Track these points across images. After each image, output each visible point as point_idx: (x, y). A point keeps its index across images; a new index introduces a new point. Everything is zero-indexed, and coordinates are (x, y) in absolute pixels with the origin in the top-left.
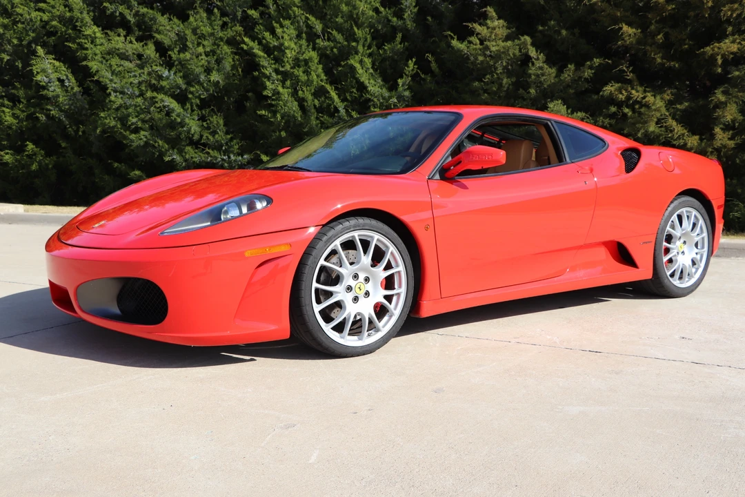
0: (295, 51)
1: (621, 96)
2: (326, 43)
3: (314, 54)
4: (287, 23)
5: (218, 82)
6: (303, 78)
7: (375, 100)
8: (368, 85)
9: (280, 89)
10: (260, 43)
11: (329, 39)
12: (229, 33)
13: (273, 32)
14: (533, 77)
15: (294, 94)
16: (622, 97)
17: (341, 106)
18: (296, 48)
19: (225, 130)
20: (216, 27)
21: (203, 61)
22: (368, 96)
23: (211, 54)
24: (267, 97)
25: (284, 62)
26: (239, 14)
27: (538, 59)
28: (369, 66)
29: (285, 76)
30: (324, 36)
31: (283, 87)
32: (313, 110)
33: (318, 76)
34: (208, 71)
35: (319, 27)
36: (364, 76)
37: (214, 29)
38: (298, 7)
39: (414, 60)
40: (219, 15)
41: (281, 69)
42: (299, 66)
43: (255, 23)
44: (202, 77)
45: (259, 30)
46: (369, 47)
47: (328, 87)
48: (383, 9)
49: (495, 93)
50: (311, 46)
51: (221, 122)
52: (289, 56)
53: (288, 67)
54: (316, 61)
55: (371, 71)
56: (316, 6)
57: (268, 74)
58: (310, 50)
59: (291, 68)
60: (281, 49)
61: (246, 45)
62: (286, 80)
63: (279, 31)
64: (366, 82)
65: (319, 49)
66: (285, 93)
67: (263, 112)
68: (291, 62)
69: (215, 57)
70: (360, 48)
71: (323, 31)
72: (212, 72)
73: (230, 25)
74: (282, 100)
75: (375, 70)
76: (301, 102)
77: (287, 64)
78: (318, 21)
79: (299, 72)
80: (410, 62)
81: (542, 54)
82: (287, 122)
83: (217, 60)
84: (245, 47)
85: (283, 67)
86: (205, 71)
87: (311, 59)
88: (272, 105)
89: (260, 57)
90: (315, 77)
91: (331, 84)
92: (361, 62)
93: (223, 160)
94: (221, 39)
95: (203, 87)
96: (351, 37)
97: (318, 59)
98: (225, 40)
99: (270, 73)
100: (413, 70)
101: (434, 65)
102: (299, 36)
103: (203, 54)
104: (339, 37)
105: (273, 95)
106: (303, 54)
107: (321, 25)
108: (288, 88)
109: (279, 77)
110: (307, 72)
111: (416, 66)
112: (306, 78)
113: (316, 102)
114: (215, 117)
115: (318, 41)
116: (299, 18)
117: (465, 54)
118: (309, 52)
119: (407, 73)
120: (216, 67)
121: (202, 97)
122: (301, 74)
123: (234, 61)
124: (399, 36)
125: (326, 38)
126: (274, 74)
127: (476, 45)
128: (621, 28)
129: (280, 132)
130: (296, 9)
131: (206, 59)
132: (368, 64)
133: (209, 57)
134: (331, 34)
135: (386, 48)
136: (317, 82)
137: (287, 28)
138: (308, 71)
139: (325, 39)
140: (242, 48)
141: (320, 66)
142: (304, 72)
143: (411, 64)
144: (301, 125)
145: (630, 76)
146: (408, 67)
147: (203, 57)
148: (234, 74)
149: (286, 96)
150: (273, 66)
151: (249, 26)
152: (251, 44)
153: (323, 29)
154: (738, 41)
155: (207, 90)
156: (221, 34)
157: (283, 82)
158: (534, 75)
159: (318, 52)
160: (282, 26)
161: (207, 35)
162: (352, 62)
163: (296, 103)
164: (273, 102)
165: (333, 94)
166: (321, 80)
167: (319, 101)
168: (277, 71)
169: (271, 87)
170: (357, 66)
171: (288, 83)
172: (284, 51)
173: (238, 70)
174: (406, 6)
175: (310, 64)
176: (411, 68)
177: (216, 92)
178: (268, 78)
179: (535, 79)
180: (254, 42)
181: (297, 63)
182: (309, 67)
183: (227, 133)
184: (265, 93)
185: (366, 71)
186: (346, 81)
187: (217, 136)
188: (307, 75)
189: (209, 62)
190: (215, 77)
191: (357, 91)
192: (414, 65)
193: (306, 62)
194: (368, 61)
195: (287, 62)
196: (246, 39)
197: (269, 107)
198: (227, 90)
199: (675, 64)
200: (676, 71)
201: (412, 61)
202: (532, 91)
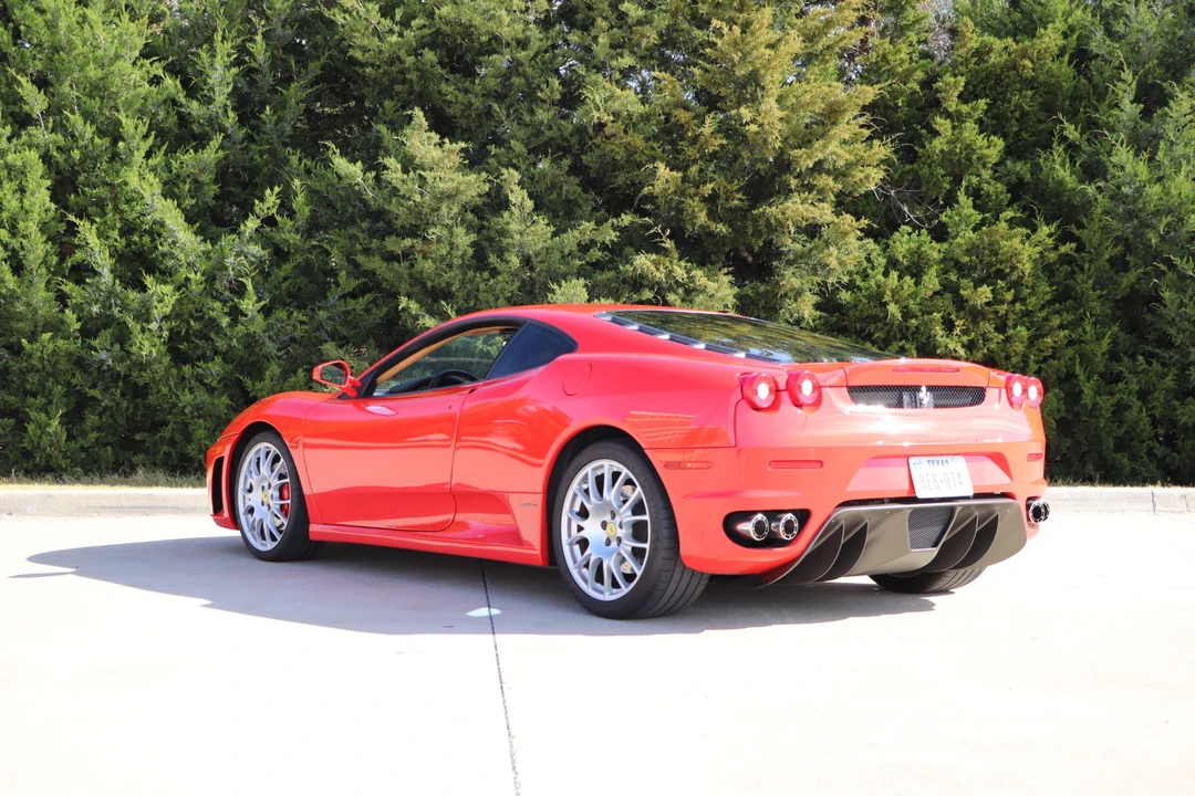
1: (658, 274)
2: (52, 136)
3: (33, 157)
6: (12, 203)
11: (58, 130)
14: (517, 237)
16: (660, 275)
17: (104, 264)
27: (519, 207)
30: (47, 122)
32: (41, 270)
35: (38, 103)
39: (277, 189)
46: (151, 153)
49: (443, 259)
54: (38, 171)
65: (40, 146)
71: (48, 113)
79: (5, 193)
80: (268, 192)
87: (26, 167)
96: (113, 133)
97: (42, 169)
100: (271, 207)
104: (83, 128)
110: (20, 192)
115: (32, 131)
117: (358, 184)
119: (259, 212)
122: (10, 196)
124: (216, 137)
125: (50, 125)
127: (396, 172)
128: (656, 169)
134: (68, 119)
139: (47, 128)
141: (46, 184)
142: (15, 192)
143: (271, 196)
144: (12, 297)
145: (669, 244)
146: (262, 200)
154: (810, 201)
159: (37, 152)
174: (216, 80)
175: (28, 176)
176: (269, 204)
188: (20, 198)
194: (153, 181)
199: (721, 228)
200: (724, 237)
201: (272, 190)
202: (515, 261)
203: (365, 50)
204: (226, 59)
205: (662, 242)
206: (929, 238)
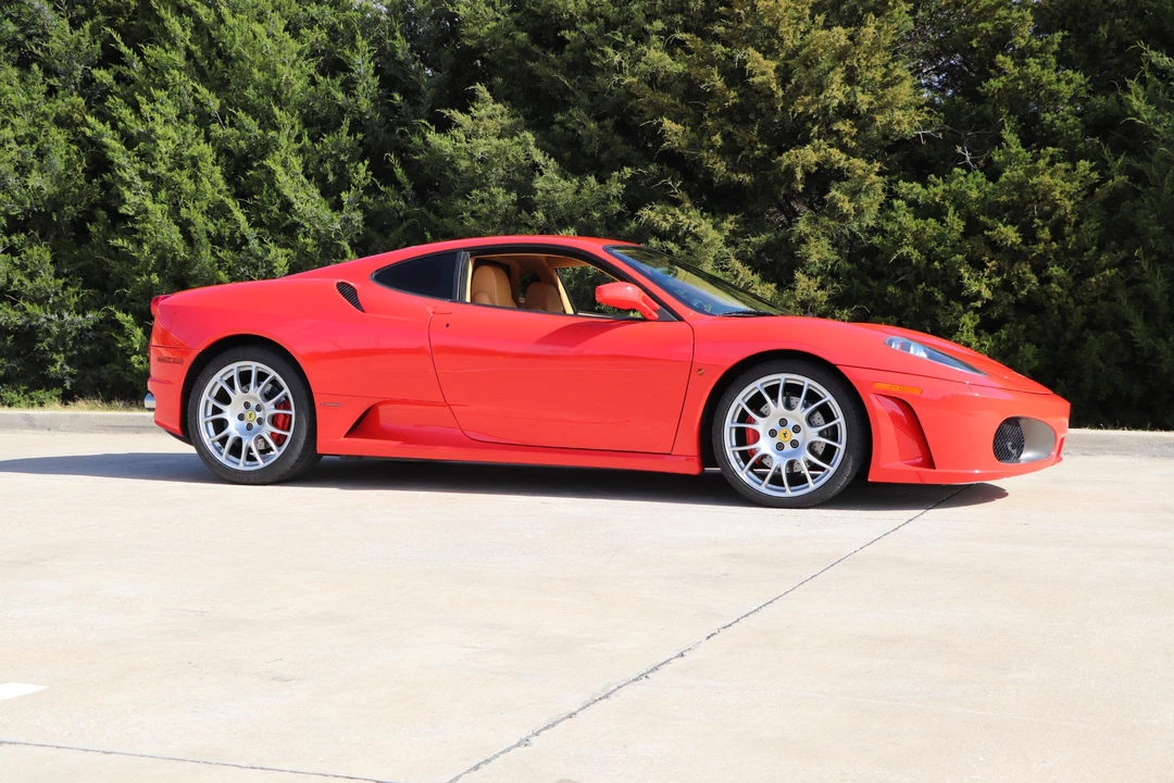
0: (173, 142)
1: (664, 224)
2: (229, 131)
3: (207, 150)
4: (159, 94)
5: (40, 189)
6: (189, 186)
7: (307, 225)
8: (295, 200)
9: (149, 204)
10: (114, 127)
11: (232, 124)
12: (60, 105)
13: (136, 108)
14: (539, 193)
15: (174, 212)
16: (666, 226)
17: (251, 233)
18: (176, 138)
19: (52, 271)
20: (35, 96)
21: (13, 153)
22: (296, 218)
23: (27, 140)
24: (125, 217)
25: (155, 159)
26: (78, 74)
27: (546, 167)
28: (299, 170)
29: (158, 182)
30: (223, 120)
31: (154, 201)
32: (205, 240)
33: (214, 184)
34: (22, 169)
35: (214, 104)
36: (288, 185)
37: (32, 99)
38: (179, 69)
39: (366, 162)
40: (41, 75)
41: (150, 171)
42: (182, 167)
43: (107, 92)
44: (12, 180)
45: (113, 104)
46: (299, 139)
47: (230, 202)
48: (321, 78)
49: (488, 218)
50: (202, 134)
51: (47, 257)
52: (164, 150)
53: (162, 169)
54: (210, 160)
55: (302, 177)
56: (210, 69)
57: (128, 179)
58: (201, 141)
59: (170, 170)
60: (148, 137)
61: (89, 127)
62: (159, 190)
63: (146, 108)
64: (292, 197)
65: (216, 139)
66: (157, 211)
67: (119, 242)
68: (167, 160)
69: (35, 146)
70: (283, 141)
71: (223, 113)
72: (29, 172)
73: (61, 92)
74: (151, 222)
75: (308, 177)
76: (185, 227)
77: (161, 163)
78: (213, 95)
79: (182, 177)
80: (361, 165)
81: (552, 160)
82: (162, 260)
83: (38, 149)
84: (89, 132)
85: (153, 167)
86: (16, 169)
87: (201, 156)
88: (136, 231)
89: (114, 151)
90: (209, 186)
91: (235, 196)
92: (284, 164)
93: (50, 320)
94: (45, 116)
95: (13, 197)
96: (268, 122)
97: (215, 156)
98: (51, 119)
99: (132, 178)
100: (364, 179)
101: (399, 171)
102: (182, 117)
103: (13, 140)
104: (250, 123)
105: (137, 213)
106: (188, 148)
107: (218, 101)
108: (162, 203)
109: (147, 184)
110: (194, 178)
111: (370, 173)
112: (193, 187)
113: (211, 226)
114: (35, 248)
115: (212, 127)
116: (182, 87)
117: (448, 156)
118: (199, 144)
119: (356, 183)
120: (36, 162)
121: (11, 213)
122: (186, 180)
123: (68, 153)
124: (346, 122)
125: (227, 122)
126: (138, 180)
127: (460, 142)
128: (660, 124)
129: (149, 274)
130: (176, 72)
131: (19, 149)
132: (297, 167)
133: (23, 146)
134: (235, 116)
135: (325, 141)
136: (213, 194)
137: (162, 104)
138: (197, 176)
139: (225, 124)
140: (84, 134)
141: (218, 169)
142: (190, 177)
143: (362, 168)
144: (185, 263)
145: (680, 195)
146: (358, 173)
147: (13, 145)
148: (69, 176)
149: (159, 215)
150: (137, 166)
151: (95, 97)
152: (100, 127)
153: (222, 107)
154: (823, 147)
155: (21, 203)
156: (44, 108)
157: (154, 193)
158: (541, 190)
159: (213, 145)
160: (151, 100)
161: (19, 107)
162: (268, 162)
163: (176, 228)
164: (137, 227)
165: (239, 215)
166: (220, 192)
167: (215, 225)
168: (143, 175)
169: (132, 200)
170: (279, 169)
171: (163, 195)
172: (154, 141)
173: (75, 170)
174: (359, 74)
175: (200, 164)
176: (362, 175)
177: (37, 207)
178: (129, 185)
179: (543, 196)
180: (104, 123)
181: (178, 162)
182: (199, 169)
183: (57, 275)
184: (122, 210)
185: (292, 178)
186: (261, 194)
187: (38, 280)
188: (195, 181)
189: (23, 155)
190: (35, 180)
191: (280, 210)
192: (367, 170)
193: (194, 161)
194: (296, 163)
195: (161, 159)
196: (91, 120)
197: (129, 233)
198: (55, 203)
199: (747, 178)
200: (747, 187)
201: (364, 164)
202: (540, 215)
203: (471, 36)
204: (367, 55)
205: (675, 194)
206: (984, 179)
